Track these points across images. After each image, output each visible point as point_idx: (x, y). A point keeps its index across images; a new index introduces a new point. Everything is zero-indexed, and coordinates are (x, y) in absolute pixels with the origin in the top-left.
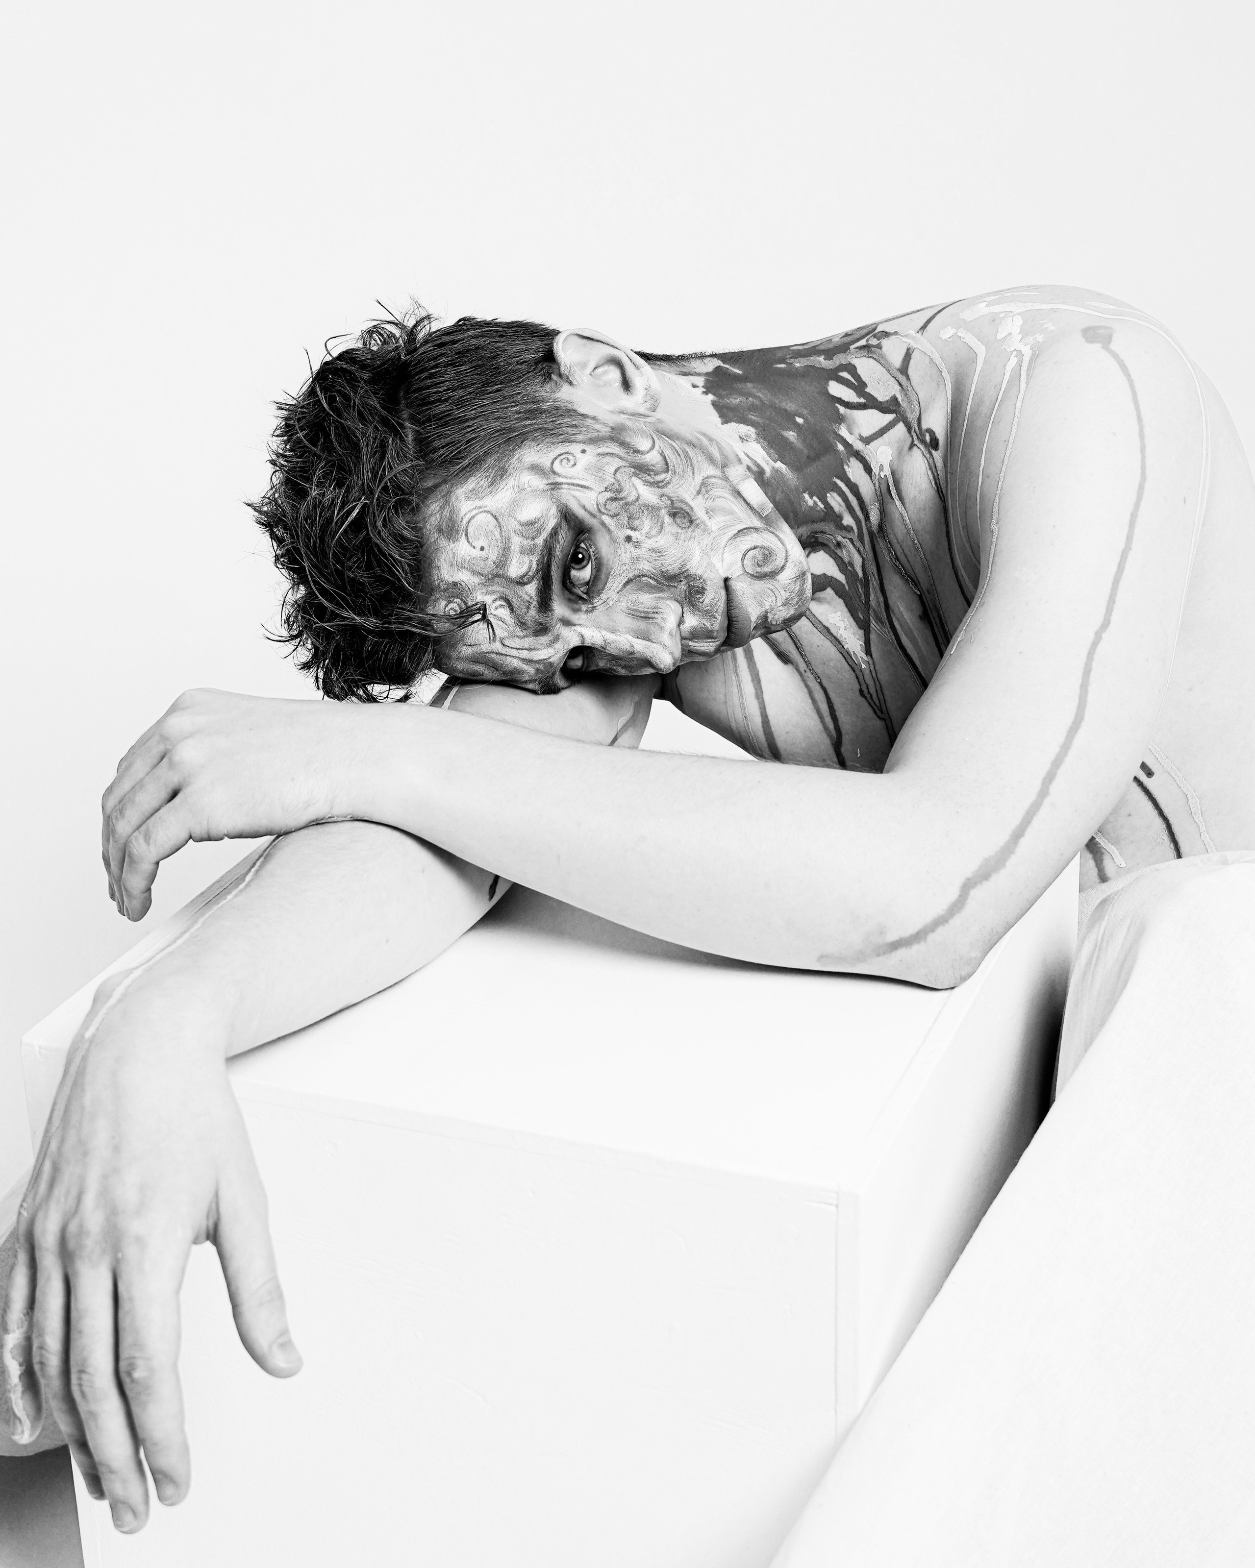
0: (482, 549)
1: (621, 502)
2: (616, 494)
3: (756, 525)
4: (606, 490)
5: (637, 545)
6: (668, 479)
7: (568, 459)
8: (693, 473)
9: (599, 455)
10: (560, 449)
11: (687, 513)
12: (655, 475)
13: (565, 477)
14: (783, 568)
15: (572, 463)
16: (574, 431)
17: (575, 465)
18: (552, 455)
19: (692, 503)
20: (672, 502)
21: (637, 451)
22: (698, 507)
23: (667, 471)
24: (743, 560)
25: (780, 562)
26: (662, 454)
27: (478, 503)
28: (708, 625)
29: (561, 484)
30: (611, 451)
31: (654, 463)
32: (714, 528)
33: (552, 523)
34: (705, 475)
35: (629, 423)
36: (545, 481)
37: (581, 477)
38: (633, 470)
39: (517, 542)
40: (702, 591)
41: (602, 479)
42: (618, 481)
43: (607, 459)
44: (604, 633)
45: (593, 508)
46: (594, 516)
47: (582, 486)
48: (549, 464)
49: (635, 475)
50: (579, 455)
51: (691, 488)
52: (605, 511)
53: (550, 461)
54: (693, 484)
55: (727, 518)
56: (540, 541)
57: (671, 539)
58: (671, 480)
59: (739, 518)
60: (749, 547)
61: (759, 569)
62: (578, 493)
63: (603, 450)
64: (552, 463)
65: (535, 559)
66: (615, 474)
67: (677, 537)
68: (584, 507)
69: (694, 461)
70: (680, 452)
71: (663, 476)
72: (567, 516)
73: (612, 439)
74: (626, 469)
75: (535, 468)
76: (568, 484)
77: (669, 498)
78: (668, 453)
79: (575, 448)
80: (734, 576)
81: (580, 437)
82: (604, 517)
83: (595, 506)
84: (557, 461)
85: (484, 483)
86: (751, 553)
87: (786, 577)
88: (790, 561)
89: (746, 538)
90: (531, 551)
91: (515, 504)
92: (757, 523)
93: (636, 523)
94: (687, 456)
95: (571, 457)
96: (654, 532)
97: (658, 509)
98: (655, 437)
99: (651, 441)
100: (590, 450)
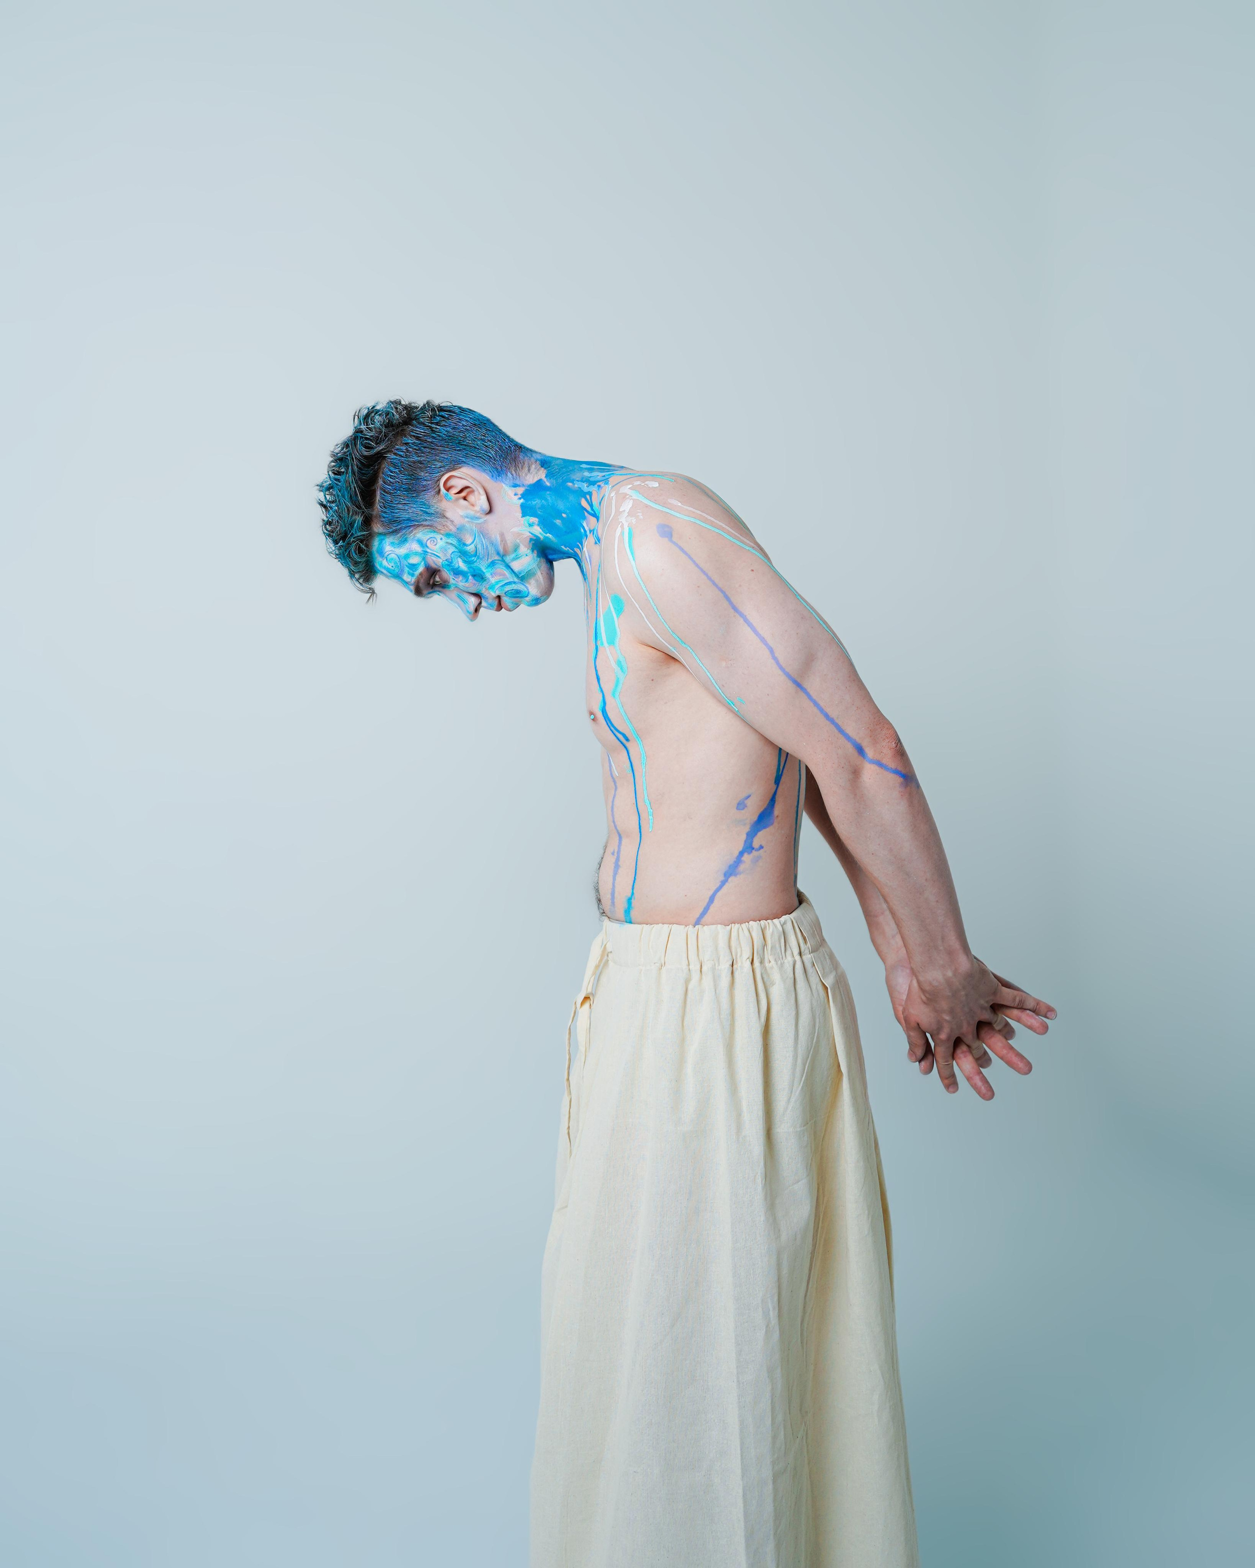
0: (393, 567)
4: (446, 560)
6: (475, 560)
9: (447, 542)
10: (432, 535)
12: (469, 558)
13: (431, 550)
15: (435, 543)
16: (440, 527)
17: (436, 545)
18: (428, 537)
19: (485, 571)
20: (474, 570)
21: (465, 545)
22: (488, 572)
23: (475, 555)
24: (506, 593)
26: (476, 547)
27: (393, 548)
29: (427, 551)
31: (470, 551)
32: (493, 581)
33: (421, 568)
34: (492, 559)
35: (467, 525)
36: (422, 549)
37: (437, 550)
39: (406, 569)
41: (445, 555)
43: (450, 546)
45: (440, 565)
46: (441, 568)
47: (437, 555)
48: (425, 541)
50: (439, 540)
52: (445, 568)
53: (426, 539)
54: (487, 562)
56: (416, 574)
59: (507, 577)
60: (509, 589)
61: (514, 595)
62: (434, 557)
63: (449, 541)
64: (427, 541)
65: (413, 579)
66: (451, 554)
68: (436, 565)
69: (490, 552)
70: (485, 547)
72: (428, 568)
73: (455, 536)
74: (456, 553)
75: (420, 542)
76: (431, 553)
77: (473, 569)
78: (479, 546)
79: (438, 537)
81: (442, 531)
84: (429, 540)
85: (397, 542)
86: (510, 591)
88: (530, 594)
91: (407, 556)
94: (487, 548)
95: (435, 540)
96: (464, 581)
97: (467, 573)
98: (477, 536)
99: (473, 537)
100: (445, 539)
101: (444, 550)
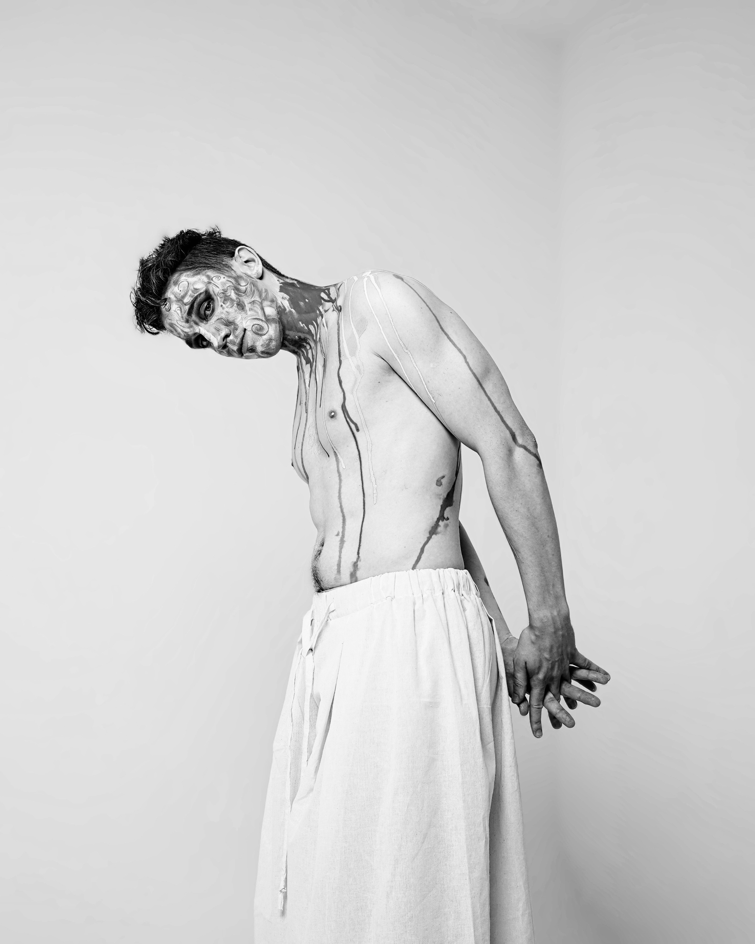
0: (180, 291)
1: (224, 295)
2: (225, 292)
3: (263, 319)
4: (223, 290)
5: (223, 308)
7: (218, 278)
8: (252, 297)
9: (228, 281)
10: (218, 274)
11: (243, 307)
13: (214, 282)
14: (265, 334)
16: (226, 272)
17: (219, 280)
18: (214, 275)
19: (246, 305)
20: (240, 302)
21: (239, 284)
22: (248, 307)
23: (245, 293)
24: (252, 326)
25: (264, 332)
26: (246, 289)
27: (187, 278)
28: (235, 340)
29: (211, 283)
30: (232, 281)
31: (242, 289)
32: (249, 314)
33: (202, 291)
34: (254, 299)
35: (243, 277)
36: (208, 281)
37: (218, 283)
38: (234, 288)
39: (190, 292)
40: (237, 329)
41: (223, 287)
42: (227, 289)
43: (229, 283)
44: (206, 331)
45: (216, 292)
46: (216, 296)
47: (217, 286)
48: (212, 277)
49: (234, 290)
50: (222, 278)
51: (249, 301)
52: (219, 296)
55: (255, 313)
56: (196, 295)
57: (234, 311)
58: (244, 296)
59: (259, 315)
60: (256, 323)
61: (257, 331)
62: (214, 287)
63: (230, 280)
65: (192, 299)
66: (228, 287)
67: (236, 311)
68: (214, 292)
69: (255, 294)
71: (242, 294)
72: (207, 292)
73: (234, 278)
74: (232, 287)
75: (208, 277)
76: (213, 284)
77: (240, 300)
78: (249, 289)
79: (223, 276)
80: (248, 330)
81: (226, 274)
82: (218, 297)
83: (217, 293)
84: (215, 277)
86: (256, 325)
87: (265, 337)
88: (268, 333)
89: (257, 321)
90: (192, 297)
91: (196, 283)
92: (264, 319)
93: (226, 302)
94: (254, 291)
96: (229, 307)
97: (234, 302)
98: (249, 284)
99: (246, 284)
100: (226, 278)
101: (223, 284)
